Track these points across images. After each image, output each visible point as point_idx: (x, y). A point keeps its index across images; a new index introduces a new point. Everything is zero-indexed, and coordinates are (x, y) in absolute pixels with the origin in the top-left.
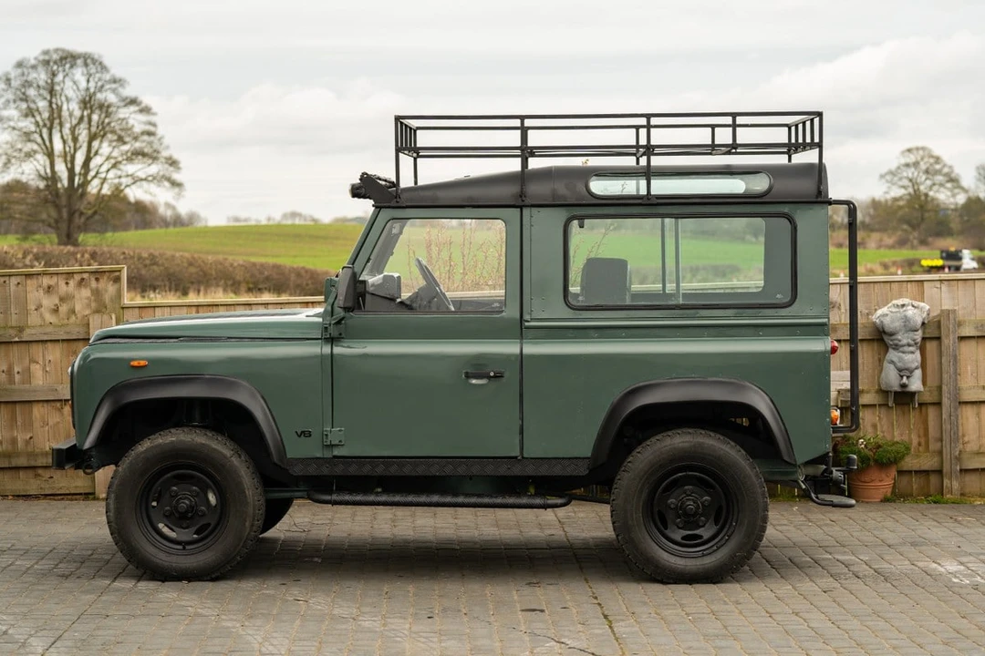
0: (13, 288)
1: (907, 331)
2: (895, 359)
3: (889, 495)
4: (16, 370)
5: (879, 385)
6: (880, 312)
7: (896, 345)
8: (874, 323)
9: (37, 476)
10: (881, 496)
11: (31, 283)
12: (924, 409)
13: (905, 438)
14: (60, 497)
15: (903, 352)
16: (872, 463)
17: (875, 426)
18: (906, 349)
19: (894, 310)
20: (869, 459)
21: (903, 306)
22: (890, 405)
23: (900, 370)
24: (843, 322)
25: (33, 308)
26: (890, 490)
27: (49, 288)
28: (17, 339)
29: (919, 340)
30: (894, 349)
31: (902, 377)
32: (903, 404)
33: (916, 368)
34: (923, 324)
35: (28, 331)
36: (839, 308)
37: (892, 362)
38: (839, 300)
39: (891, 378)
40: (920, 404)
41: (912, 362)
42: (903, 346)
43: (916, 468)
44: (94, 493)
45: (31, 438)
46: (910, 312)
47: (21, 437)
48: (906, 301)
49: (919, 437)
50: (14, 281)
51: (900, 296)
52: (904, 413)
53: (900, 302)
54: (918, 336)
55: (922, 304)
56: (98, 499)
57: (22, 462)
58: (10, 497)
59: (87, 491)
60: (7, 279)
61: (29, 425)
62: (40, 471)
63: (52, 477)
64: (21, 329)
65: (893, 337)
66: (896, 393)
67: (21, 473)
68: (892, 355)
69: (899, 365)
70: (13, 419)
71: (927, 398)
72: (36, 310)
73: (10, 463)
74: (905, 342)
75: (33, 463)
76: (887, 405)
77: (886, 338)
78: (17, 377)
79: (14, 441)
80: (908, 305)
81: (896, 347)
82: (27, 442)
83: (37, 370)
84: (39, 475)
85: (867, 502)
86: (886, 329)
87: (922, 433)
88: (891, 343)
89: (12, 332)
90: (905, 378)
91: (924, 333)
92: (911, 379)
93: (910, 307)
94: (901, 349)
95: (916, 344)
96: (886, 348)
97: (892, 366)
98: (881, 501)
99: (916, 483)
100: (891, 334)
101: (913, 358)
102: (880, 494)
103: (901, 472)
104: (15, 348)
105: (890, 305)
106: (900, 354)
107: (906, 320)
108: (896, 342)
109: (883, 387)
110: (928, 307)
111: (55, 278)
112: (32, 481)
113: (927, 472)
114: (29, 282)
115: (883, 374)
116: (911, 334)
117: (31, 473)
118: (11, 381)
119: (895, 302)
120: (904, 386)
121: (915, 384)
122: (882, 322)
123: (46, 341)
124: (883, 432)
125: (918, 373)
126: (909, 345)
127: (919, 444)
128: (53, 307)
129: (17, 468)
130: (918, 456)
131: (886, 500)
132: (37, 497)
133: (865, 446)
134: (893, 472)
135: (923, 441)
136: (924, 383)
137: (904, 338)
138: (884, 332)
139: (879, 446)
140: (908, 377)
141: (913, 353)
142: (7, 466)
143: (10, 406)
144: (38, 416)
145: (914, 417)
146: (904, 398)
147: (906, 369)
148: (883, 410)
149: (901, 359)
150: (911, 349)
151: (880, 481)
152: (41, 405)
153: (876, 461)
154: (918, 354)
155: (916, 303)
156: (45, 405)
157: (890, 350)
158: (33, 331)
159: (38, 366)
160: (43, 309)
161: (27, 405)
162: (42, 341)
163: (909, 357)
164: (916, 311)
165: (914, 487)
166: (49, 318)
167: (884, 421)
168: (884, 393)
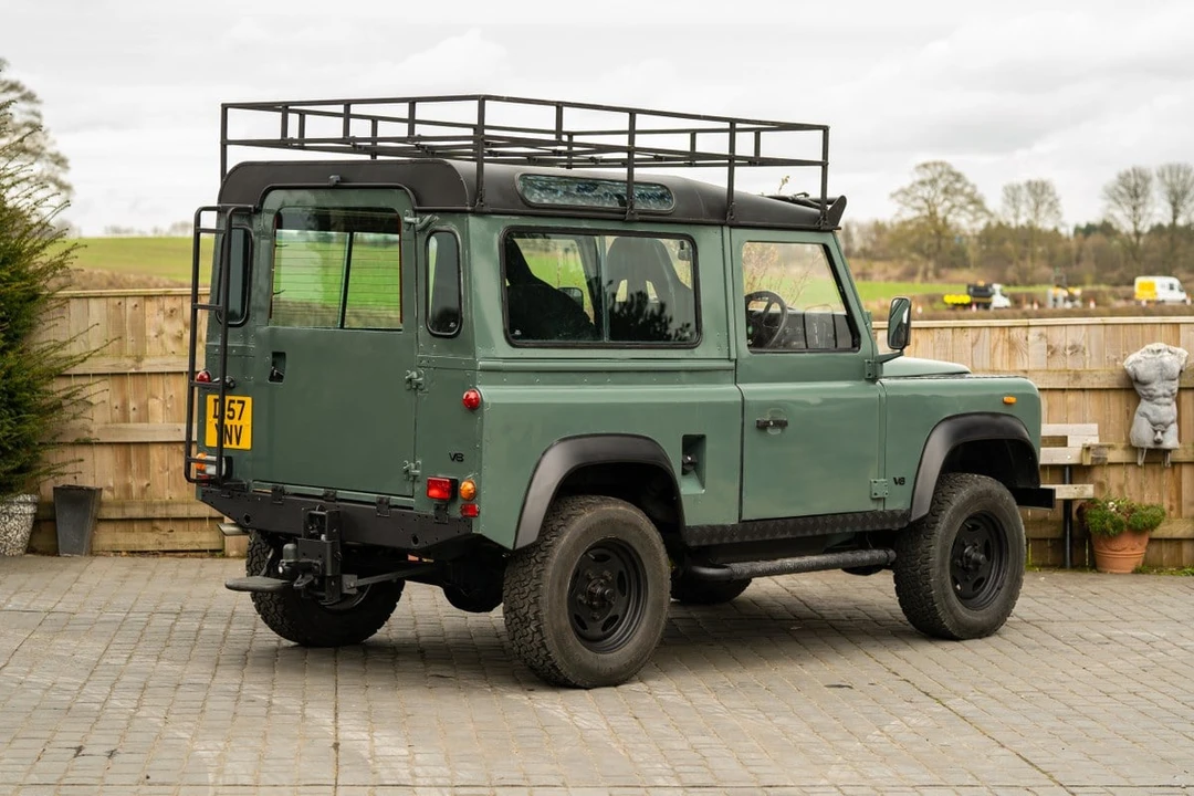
0: (129, 310)
1: (1163, 380)
2: (1149, 412)
3: (1140, 565)
4: (132, 405)
5: (1128, 440)
6: (1132, 358)
7: (1151, 396)
8: (1125, 371)
9: (154, 529)
10: (1133, 567)
11: (151, 306)
12: (1177, 468)
13: (1156, 502)
14: (181, 554)
15: (1159, 404)
16: (1125, 529)
17: (1121, 487)
18: (1162, 400)
19: (1149, 356)
20: (1122, 525)
21: (1159, 351)
22: (1140, 462)
23: (1154, 424)
24: (1087, 367)
25: (153, 334)
26: (1141, 560)
27: (172, 311)
28: (133, 370)
29: (1176, 391)
30: (1147, 400)
31: (1156, 432)
32: (1155, 463)
33: (1172, 422)
34: (1181, 371)
35: (147, 361)
36: (1084, 353)
37: (1145, 415)
38: (1083, 344)
39: (1143, 434)
40: (1173, 464)
41: (1169, 414)
42: (1159, 397)
43: (1167, 536)
44: (221, 551)
45: (148, 485)
46: (1167, 358)
47: (136, 484)
48: (1161, 346)
49: (1171, 500)
50: (131, 302)
51: (1153, 341)
52: (1154, 474)
53: (1155, 346)
54: (1175, 386)
55: (1180, 350)
56: (228, 557)
57: (138, 512)
58: (124, 554)
59: (213, 548)
60: (122, 300)
61: (145, 470)
62: (158, 524)
63: (172, 531)
64: (139, 359)
65: (1149, 386)
66: (1149, 450)
67: (136, 526)
68: (1145, 406)
69: (1153, 418)
70: (128, 462)
71: (1181, 457)
72: (156, 336)
73: (123, 513)
74: (1160, 392)
75: (150, 514)
76: (1136, 463)
77: (1138, 387)
78: (132, 415)
79: (128, 488)
80: (1164, 350)
81: (1150, 398)
82: (144, 490)
83: (155, 405)
84: (157, 528)
85: (1117, 574)
86: (1139, 378)
87: (1174, 497)
88: (1145, 393)
89: (129, 362)
90: (1159, 433)
91: (1180, 382)
92: (1166, 434)
93: (1167, 353)
94: (1156, 400)
95: (1173, 394)
96: (1138, 399)
97: (1145, 419)
98: (1133, 572)
99: (1166, 553)
100: (1145, 383)
101: (1168, 411)
102: (1131, 564)
103: (1152, 540)
104: (130, 380)
105: (1143, 350)
106: (1156, 406)
107: (1163, 366)
108: (1150, 392)
109: (1134, 444)
110: (1186, 353)
111: (179, 300)
112: (149, 535)
113: (1179, 541)
114: (148, 304)
115: (1134, 429)
116: (1168, 384)
117: (147, 525)
118: (126, 419)
119: (1148, 346)
120: (1158, 442)
121: (1170, 440)
122: (1135, 369)
123: (168, 373)
124: (1130, 494)
125: (1174, 428)
126: (1165, 396)
127: (1171, 508)
128: (176, 334)
129: (131, 520)
130: (1169, 523)
131: (1137, 571)
132: (155, 554)
133: (1117, 509)
134: (1146, 541)
135: (1175, 505)
136: (1180, 440)
137: (1159, 388)
138: (1137, 381)
139: (1133, 511)
140: (1163, 432)
141: (1169, 404)
142: (120, 517)
143: (123, 448)
144: (157, 460)
145: (1167, 477)
146: (1156, 456)
147: (1161, 423)
148: (1131, 469)
149: (1155, 411)
150: (1167, 400)
151: (1133, 549)
152: (160, 447)
153: (1130, 527)
154: (1174, 405)
155: (1173, 349)
156: (166, 447)
157: (1143, 402)
158: (152, 361)
159: (156, 402)
160: (164, 336)
161: (144, 447)
162: (163, 373)
163: (1164, 410)
164: (1173, 357)
165: (1165, 557)
166: (171, 346)
167: (1132, 482)
168: (1133, 449)
